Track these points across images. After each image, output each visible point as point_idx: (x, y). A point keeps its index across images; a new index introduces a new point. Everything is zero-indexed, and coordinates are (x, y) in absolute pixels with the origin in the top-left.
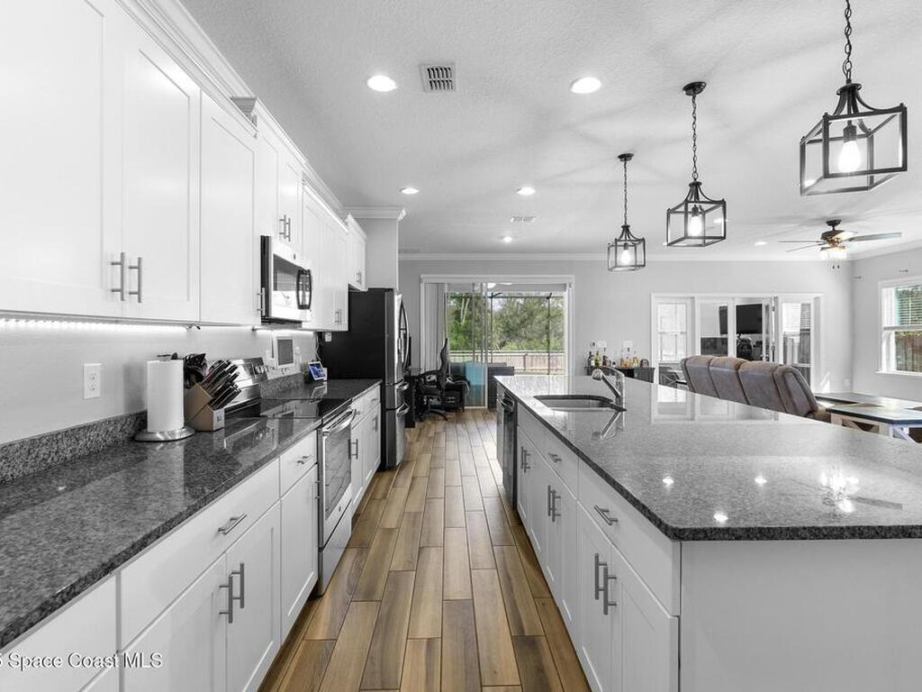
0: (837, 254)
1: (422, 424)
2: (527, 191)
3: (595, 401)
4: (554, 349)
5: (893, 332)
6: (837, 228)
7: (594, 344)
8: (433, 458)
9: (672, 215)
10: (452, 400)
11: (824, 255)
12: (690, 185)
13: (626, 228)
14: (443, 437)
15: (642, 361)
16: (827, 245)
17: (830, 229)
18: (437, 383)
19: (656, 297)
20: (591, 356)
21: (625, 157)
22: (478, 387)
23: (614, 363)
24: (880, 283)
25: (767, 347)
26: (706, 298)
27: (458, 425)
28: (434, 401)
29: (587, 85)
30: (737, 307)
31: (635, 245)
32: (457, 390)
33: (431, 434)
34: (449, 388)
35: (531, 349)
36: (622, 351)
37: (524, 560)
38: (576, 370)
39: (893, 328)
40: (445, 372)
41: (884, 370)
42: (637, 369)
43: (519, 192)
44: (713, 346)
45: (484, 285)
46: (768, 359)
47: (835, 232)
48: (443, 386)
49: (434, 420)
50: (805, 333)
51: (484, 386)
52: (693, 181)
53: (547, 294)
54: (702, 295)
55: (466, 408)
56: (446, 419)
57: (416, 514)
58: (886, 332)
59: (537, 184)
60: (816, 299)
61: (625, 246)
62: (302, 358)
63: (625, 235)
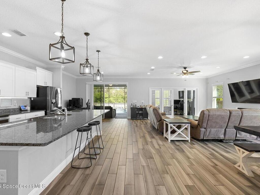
5: (216, 98)
19: (151, 89)
23: (138, 107)
24: (212, 85)
36: (141, 103)
39: (215, 97)
54: (164, 88)
58: (214, 98)
60: (197, 89)
61: (98, 75)
62: (17, 104)
63: (98, 72)
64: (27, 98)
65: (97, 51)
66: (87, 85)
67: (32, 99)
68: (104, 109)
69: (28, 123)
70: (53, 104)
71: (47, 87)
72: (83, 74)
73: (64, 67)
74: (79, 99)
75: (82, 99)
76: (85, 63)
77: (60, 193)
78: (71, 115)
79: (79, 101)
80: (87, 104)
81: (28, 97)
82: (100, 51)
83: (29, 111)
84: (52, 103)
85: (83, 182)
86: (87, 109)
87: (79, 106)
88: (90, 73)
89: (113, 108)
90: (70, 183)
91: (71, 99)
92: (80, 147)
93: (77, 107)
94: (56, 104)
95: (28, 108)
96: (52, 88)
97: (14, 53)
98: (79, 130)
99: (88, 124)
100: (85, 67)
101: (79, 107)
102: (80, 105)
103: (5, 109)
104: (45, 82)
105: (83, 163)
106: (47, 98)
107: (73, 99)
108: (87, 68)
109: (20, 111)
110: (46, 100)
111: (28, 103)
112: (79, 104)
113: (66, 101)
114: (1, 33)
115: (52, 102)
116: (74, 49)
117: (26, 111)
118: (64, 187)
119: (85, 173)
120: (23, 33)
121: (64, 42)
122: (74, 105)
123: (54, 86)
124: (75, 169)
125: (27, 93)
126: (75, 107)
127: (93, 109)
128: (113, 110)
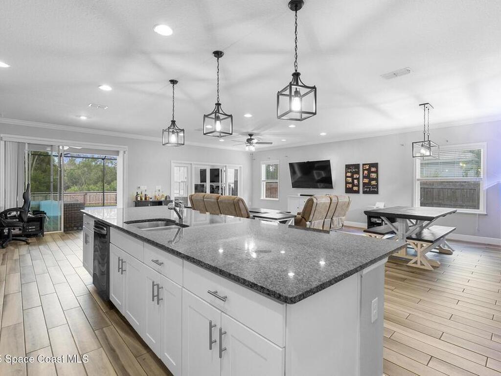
0: (252, 148)
1: (4, 250)
2: (106, 88)
3: (162, 222)
4: (108, 190)
5: (265, 182)
6: (252, 137)
7: (139, 188)
8: (22, 276)
9: (206, 119)
10: (32, 228)
11: (247, 149)
12: (216, 104)
13: (173, 122)
14: (28, 257)
15: (166, 197)
16: (248, 144)
17: (250, 137)
18: (20, 218)
19: (174, 163)
20: (137, 194)
21: (173, 82)
22: (56, 218)
23: (151, 198)
24: (261, 162)
25: (222, 189)
26: (198, 164)
27: (40, 247)
28: (16, 231)
29: (164, 30)
30: (210, 169)
31: (177, 132)
32: (38, 221)
33: (16, 256)
34: (30, 220)
35: (89, 191)
36: (156, 192)
37: (123, 334)
38: (128, 203)
40: (27, 209)
41: (262, 198)
42: (164, 201)
43: (100, 87)
44: (199, 188)
45: (61, 148)
46: (222, 194)
47: (251, 139)
48: (25, 219)
49: (16, 246)
50: (236, 182)
51: (61, 216)
52: (217, 102)
53: (103, 156)
55: (45, 233)
56: (28, 243)
57: (15, 327)
58: (263, 182)
59: (113, 84)
60: (241, 167)
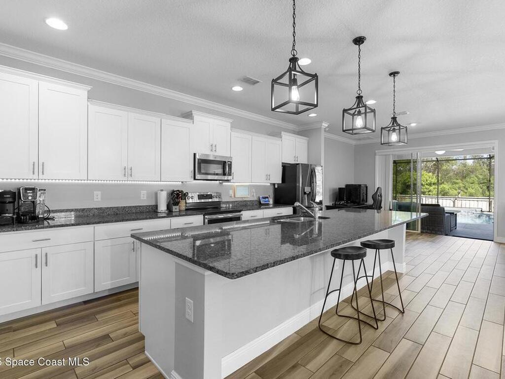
61: (394, 130)
62: (256, 195)
63: (393, 124)
64: (269, 184)
65: (391, 74)
66: (377, 157)
67: (276, 187)
68: (420, 210)
69: (270, 224)
70: (306, 195)
71: (297, 164)
72: (351, 131)
73: (327, 125)
74: (360, 185)
75: (367, 187)
76: (355, 106)
77: (284, 375)
78: (329, 218)
79: (360, 191)
80: (374, 197)
81: (271, 184)
82: (398, 73)
83: (271, 206)
84: (305, 193)
85: (333, 374)
86: (373, 209)
87: (360, 201)
88: (365, 128)
89: (445, 209)
90: (308, 363)
91: (344, 187)
92: (340, 290)
93: (354, 203)
94: (312, 196)
95: (271, 201)
96: (306, 166)
97: (250, 115)
98: (336, 254)
99: (362, 244)
100: (356, 115)
101: (359, 204)
102: (362, 199)
103: (241, 201)
104: (295, 157)
105: (345, 327)
106: (297, 184)
107: (347, 186)
108: (359, 117)
109: (259, 205)
110: (295, 188)
111: (270, 193)
112: (360, 198)
113: (334, 190)
114: (231, 89)
115: (305, 191)
116: (317, 78)
117: (266, 206)
118: (294, 367)
119: (343, 354)
120: (255, 79)
121: (297, 69)
122: (349, 199)
123: (310, 164)
124: (325, 336)
125: (268, 177)
126: (351, 202)
127: (391, 210)
128: (446, 215)
